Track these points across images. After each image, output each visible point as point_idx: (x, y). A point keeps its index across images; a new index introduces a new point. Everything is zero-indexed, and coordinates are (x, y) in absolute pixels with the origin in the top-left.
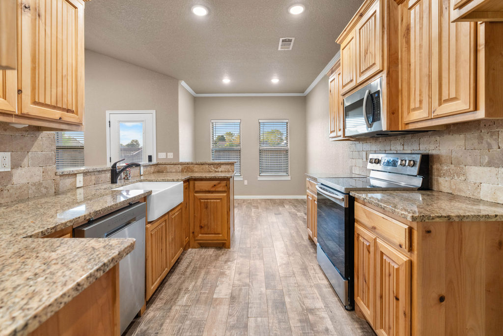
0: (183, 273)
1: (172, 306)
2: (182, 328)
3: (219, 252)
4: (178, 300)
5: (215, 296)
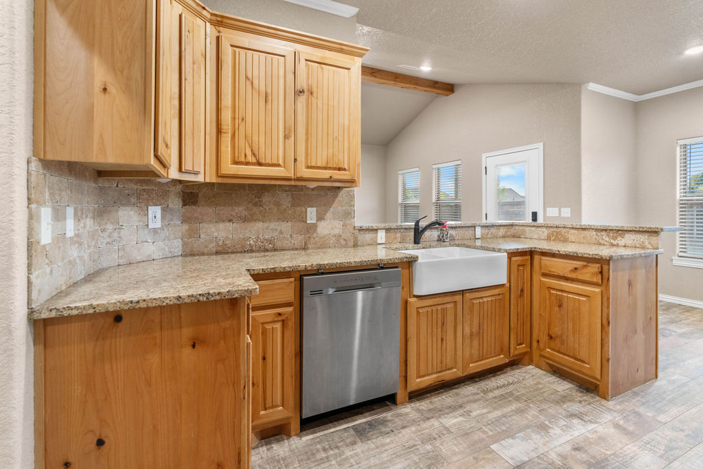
0: (485, 392)
1: (433, 417)
2: (417, 447)
3: (578, 395)
4: (446, 415)
5: (494, 447)
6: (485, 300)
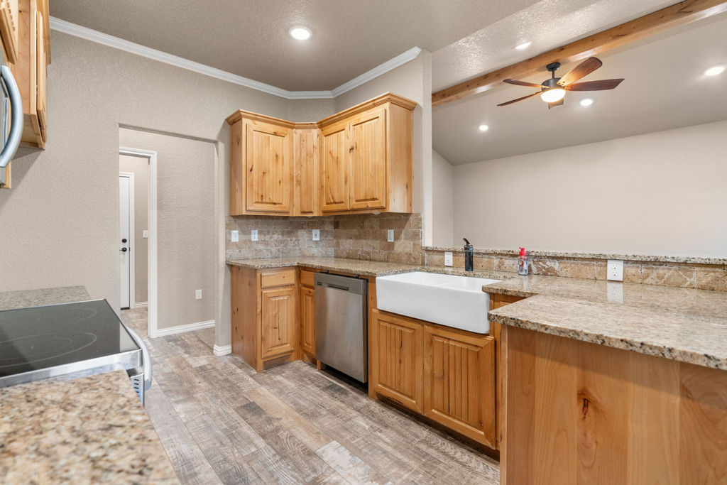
6: (452, 343)
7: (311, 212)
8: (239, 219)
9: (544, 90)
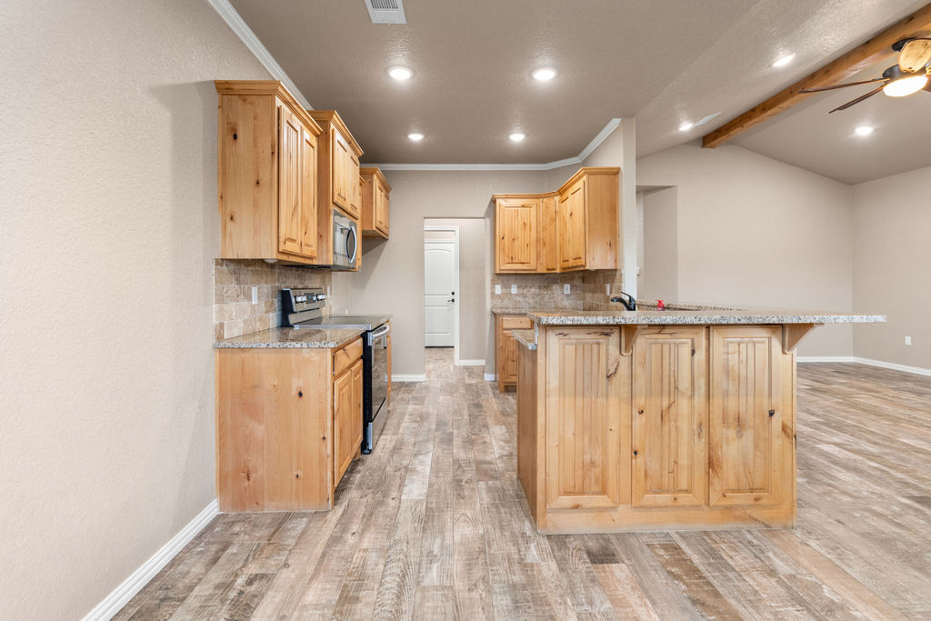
7: (554, 269)
8: (503, 277)
9: (886, 83)
